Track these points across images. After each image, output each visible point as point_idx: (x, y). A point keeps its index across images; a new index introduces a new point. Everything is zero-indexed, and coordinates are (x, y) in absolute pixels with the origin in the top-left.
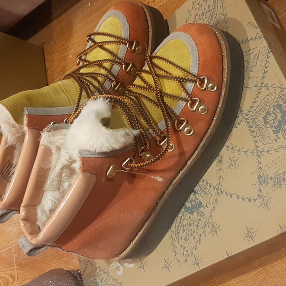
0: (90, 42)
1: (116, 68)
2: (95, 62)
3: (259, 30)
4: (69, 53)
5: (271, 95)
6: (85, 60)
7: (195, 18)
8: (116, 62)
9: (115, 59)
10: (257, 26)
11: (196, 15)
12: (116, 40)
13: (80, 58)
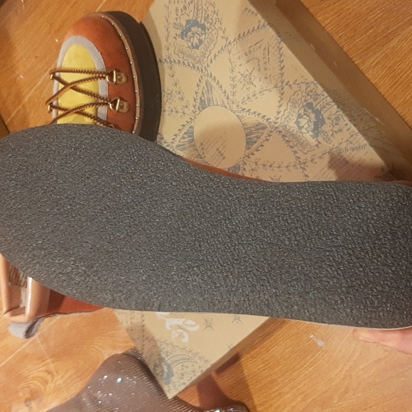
1: (103, 111)
3: (259, 16)
4: (17, 72)
5: (296, 94)
6: (58, 108)
7: (177, 15)
9: (98, 101)
10: (255, 11)
11: (177, 10)
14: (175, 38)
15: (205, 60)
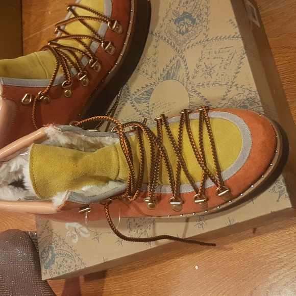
0: (70, 12)
1: (95, 45)
2: (74, 35)
3: (237, 29)
4: (48, 8)
5: (239, 95)
6: (63, 31)
7: (179, 5)
8: (96, 40)
9: (95, 37)
10: (236, 25)
11: (180, 2)
12: (98, 16)
13: (59, 28)
14: (170, 21)
15: (185, 45)
